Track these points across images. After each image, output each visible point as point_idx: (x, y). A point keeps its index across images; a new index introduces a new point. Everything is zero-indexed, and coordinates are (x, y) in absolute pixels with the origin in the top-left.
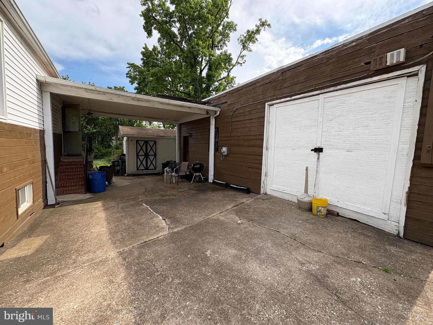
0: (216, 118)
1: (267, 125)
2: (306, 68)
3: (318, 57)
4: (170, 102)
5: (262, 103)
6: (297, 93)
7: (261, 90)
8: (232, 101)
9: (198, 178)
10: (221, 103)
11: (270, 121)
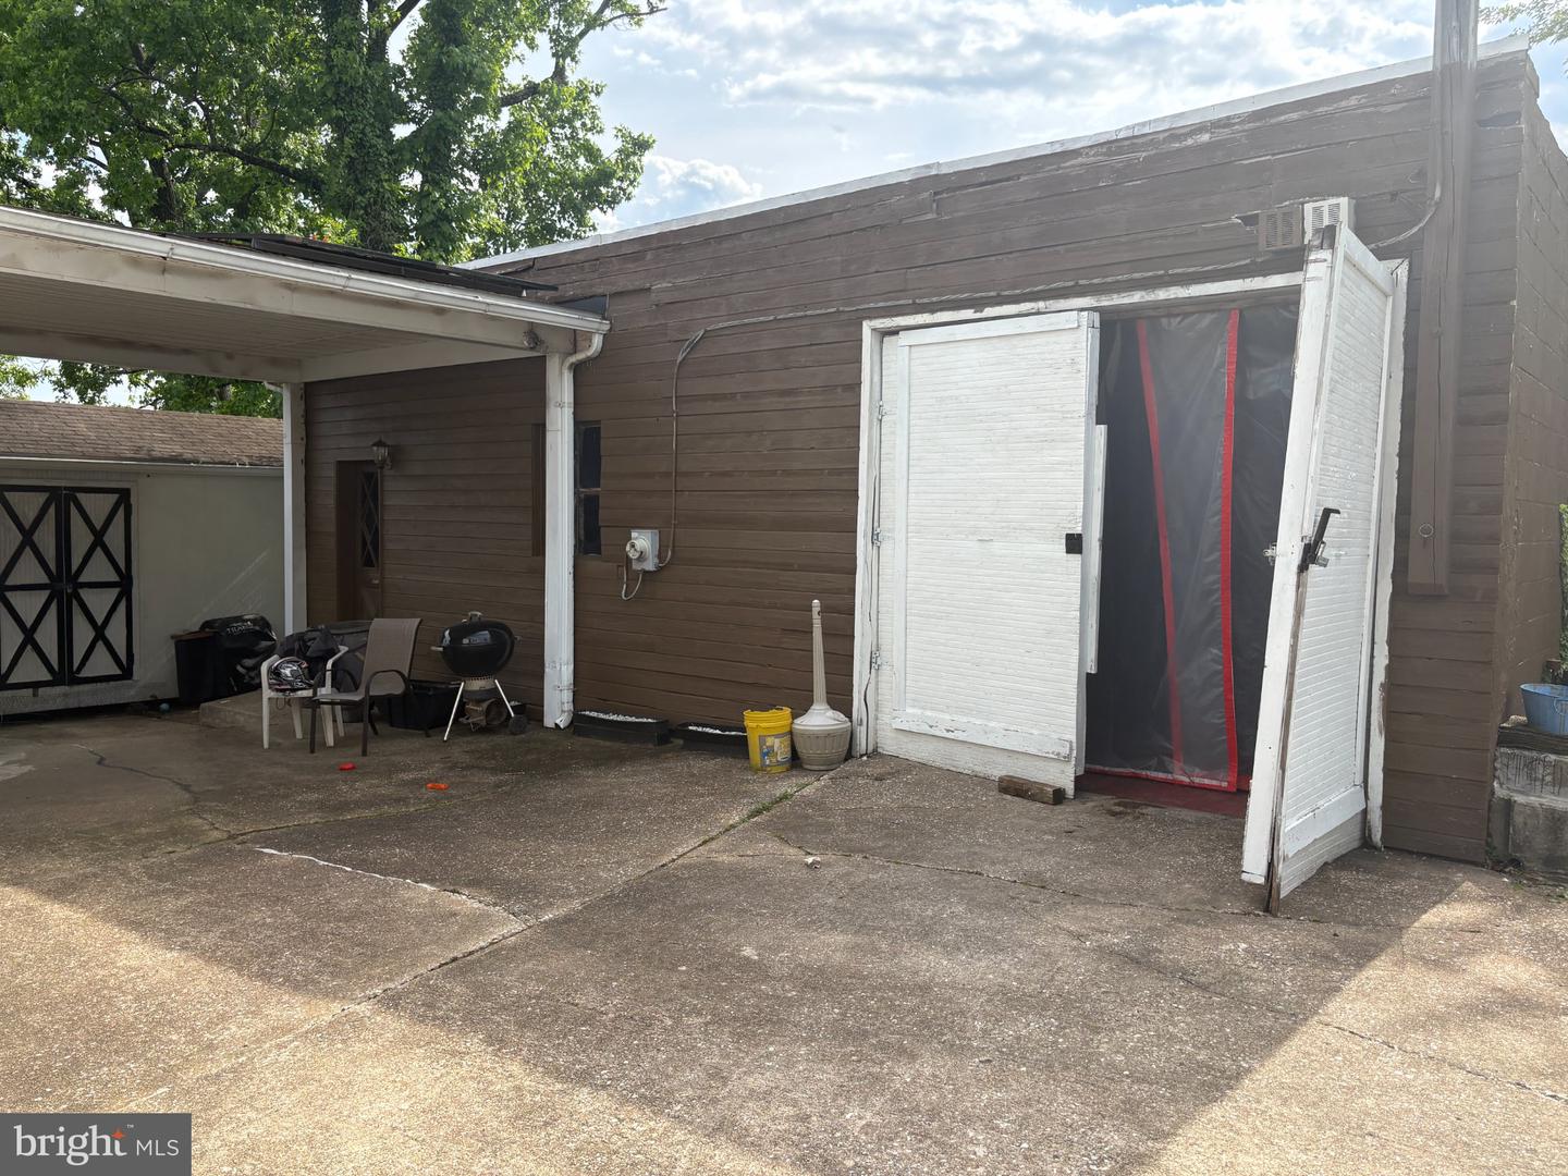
0: (577, 369)
1: (870, 428)
2: (1037, 194)
3: (1080, 160)
4: (351, 283)
5: (843, 317)
6: (1006, 293)
7: (839, 258)
8: (676, 288)
9: (485, 705)
10: (614, 289)
11: (886, 408)
